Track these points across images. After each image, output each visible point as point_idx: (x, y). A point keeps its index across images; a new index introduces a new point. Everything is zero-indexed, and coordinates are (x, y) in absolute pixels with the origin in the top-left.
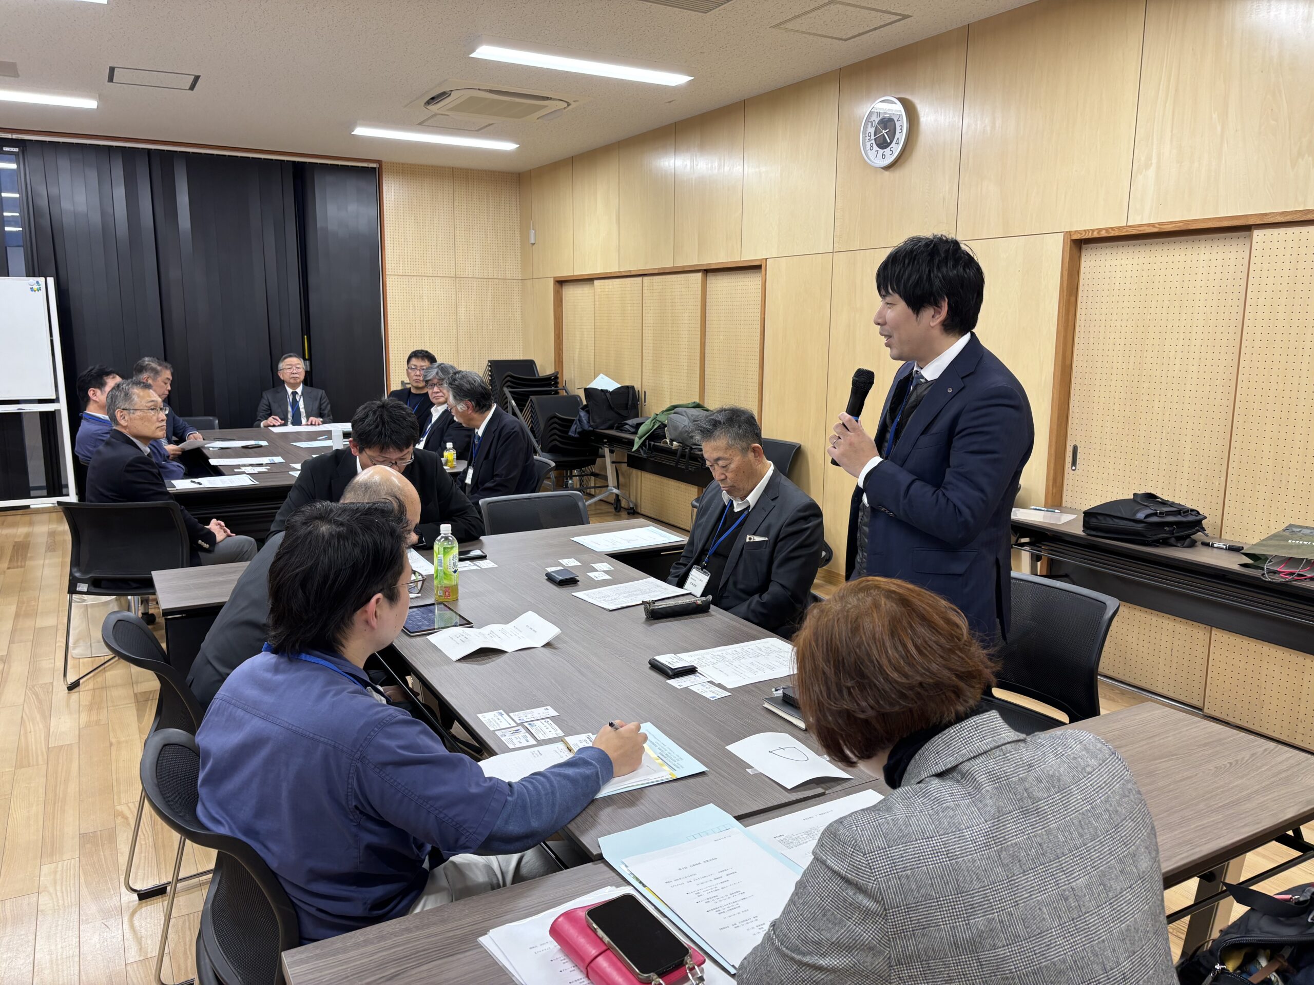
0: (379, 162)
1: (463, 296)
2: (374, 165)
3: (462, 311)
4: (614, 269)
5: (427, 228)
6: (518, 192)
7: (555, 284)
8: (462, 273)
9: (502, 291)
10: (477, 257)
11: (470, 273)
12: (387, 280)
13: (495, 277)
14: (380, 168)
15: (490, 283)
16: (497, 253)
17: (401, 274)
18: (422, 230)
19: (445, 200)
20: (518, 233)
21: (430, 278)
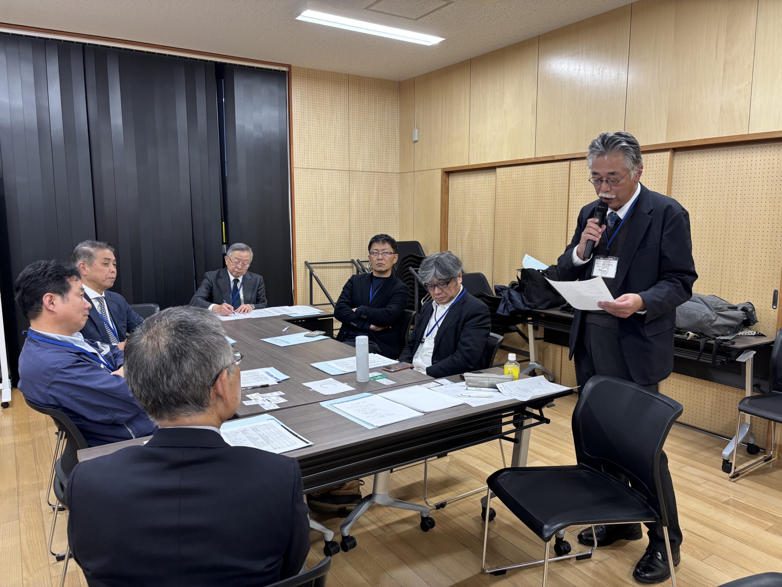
0: (289, 66)
1: (355, 187)
2: (285, 69)
3: (354, 200)
4: (529, 155)
5: (327, 127)
6: (399, 98)
7: (442, 175)
8: (354, 167)
9: (385, 183)
10: (366, 154)
11: (361, 168)
12: (295, 172)
13: (380, 171)
14: (289, 73)
15: (376, 175)
16: (381, 150)
17: (305, 167)
18: (323, 128)
19: (342, 103)
20: (398, 133)
21: (329, 171)
